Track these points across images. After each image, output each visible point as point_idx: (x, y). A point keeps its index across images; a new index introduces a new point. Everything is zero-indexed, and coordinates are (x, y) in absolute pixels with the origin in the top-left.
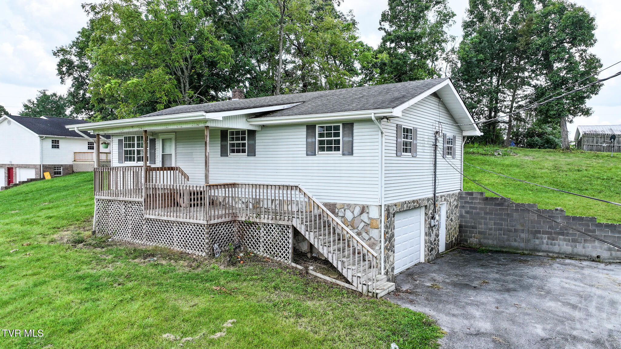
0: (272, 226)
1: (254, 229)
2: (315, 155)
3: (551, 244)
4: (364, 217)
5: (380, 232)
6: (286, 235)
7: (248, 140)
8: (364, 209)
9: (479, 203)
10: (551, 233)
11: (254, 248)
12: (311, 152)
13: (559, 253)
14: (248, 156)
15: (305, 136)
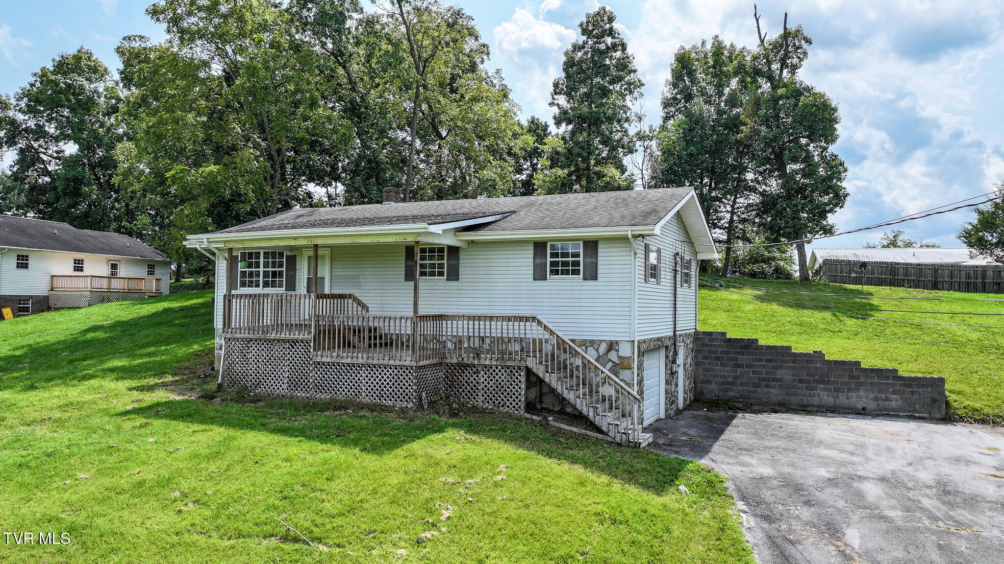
0: (497, 368)
1: (469, 373)
2: (546, 279)
3: (810, 396)
4: (613, 355)
5: (633, 373)
6: (517, 378)
7: (448, 260)
8: (612, 346)
9: (720, 346)
10: (809, 382)
11: (469, 398)
12: (539, 275)
13: (818, 406)
14: (447, 280)
15: (532, 256)
